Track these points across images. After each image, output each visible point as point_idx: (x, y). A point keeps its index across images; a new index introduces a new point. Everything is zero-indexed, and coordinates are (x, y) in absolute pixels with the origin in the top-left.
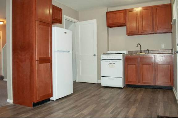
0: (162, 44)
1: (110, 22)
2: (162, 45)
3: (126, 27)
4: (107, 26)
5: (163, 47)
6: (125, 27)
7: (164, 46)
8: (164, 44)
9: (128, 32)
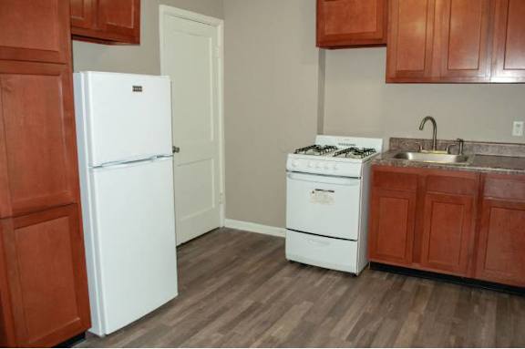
0: (515, 123)
1: (330, 30)
2: (515, 128)
3: (384, 49)
4: (317, 46)
5: (519, 134)
6: (382, 52)
7: (521, 129)
8: (521, 123)
9: (393, 74)
